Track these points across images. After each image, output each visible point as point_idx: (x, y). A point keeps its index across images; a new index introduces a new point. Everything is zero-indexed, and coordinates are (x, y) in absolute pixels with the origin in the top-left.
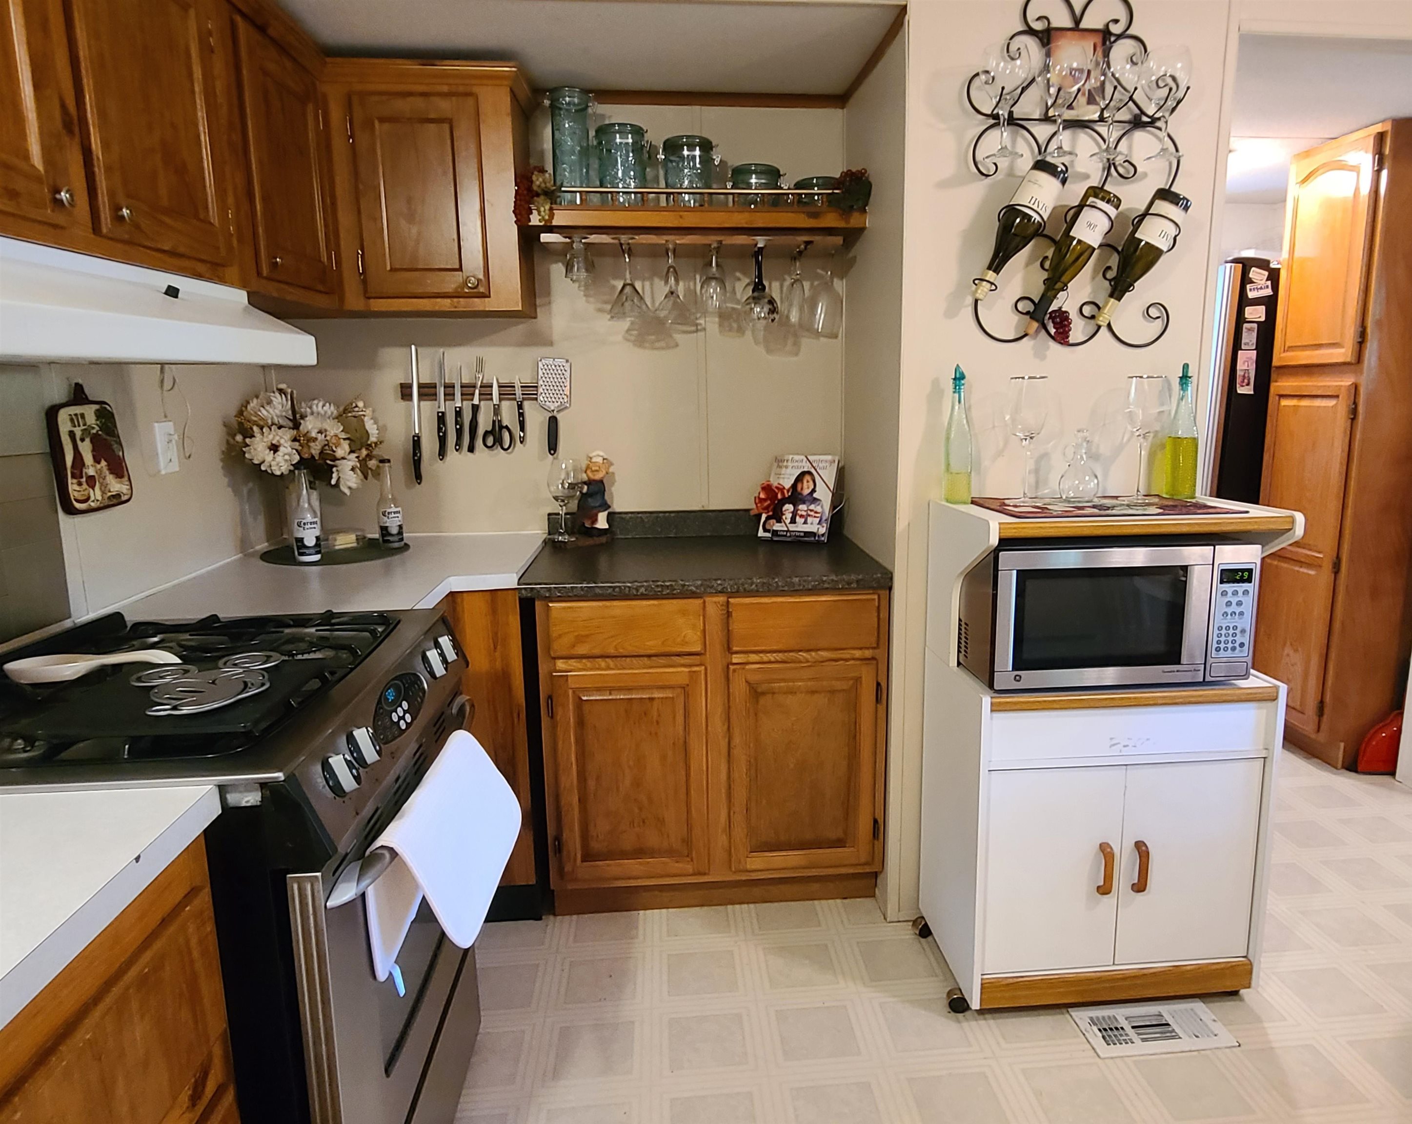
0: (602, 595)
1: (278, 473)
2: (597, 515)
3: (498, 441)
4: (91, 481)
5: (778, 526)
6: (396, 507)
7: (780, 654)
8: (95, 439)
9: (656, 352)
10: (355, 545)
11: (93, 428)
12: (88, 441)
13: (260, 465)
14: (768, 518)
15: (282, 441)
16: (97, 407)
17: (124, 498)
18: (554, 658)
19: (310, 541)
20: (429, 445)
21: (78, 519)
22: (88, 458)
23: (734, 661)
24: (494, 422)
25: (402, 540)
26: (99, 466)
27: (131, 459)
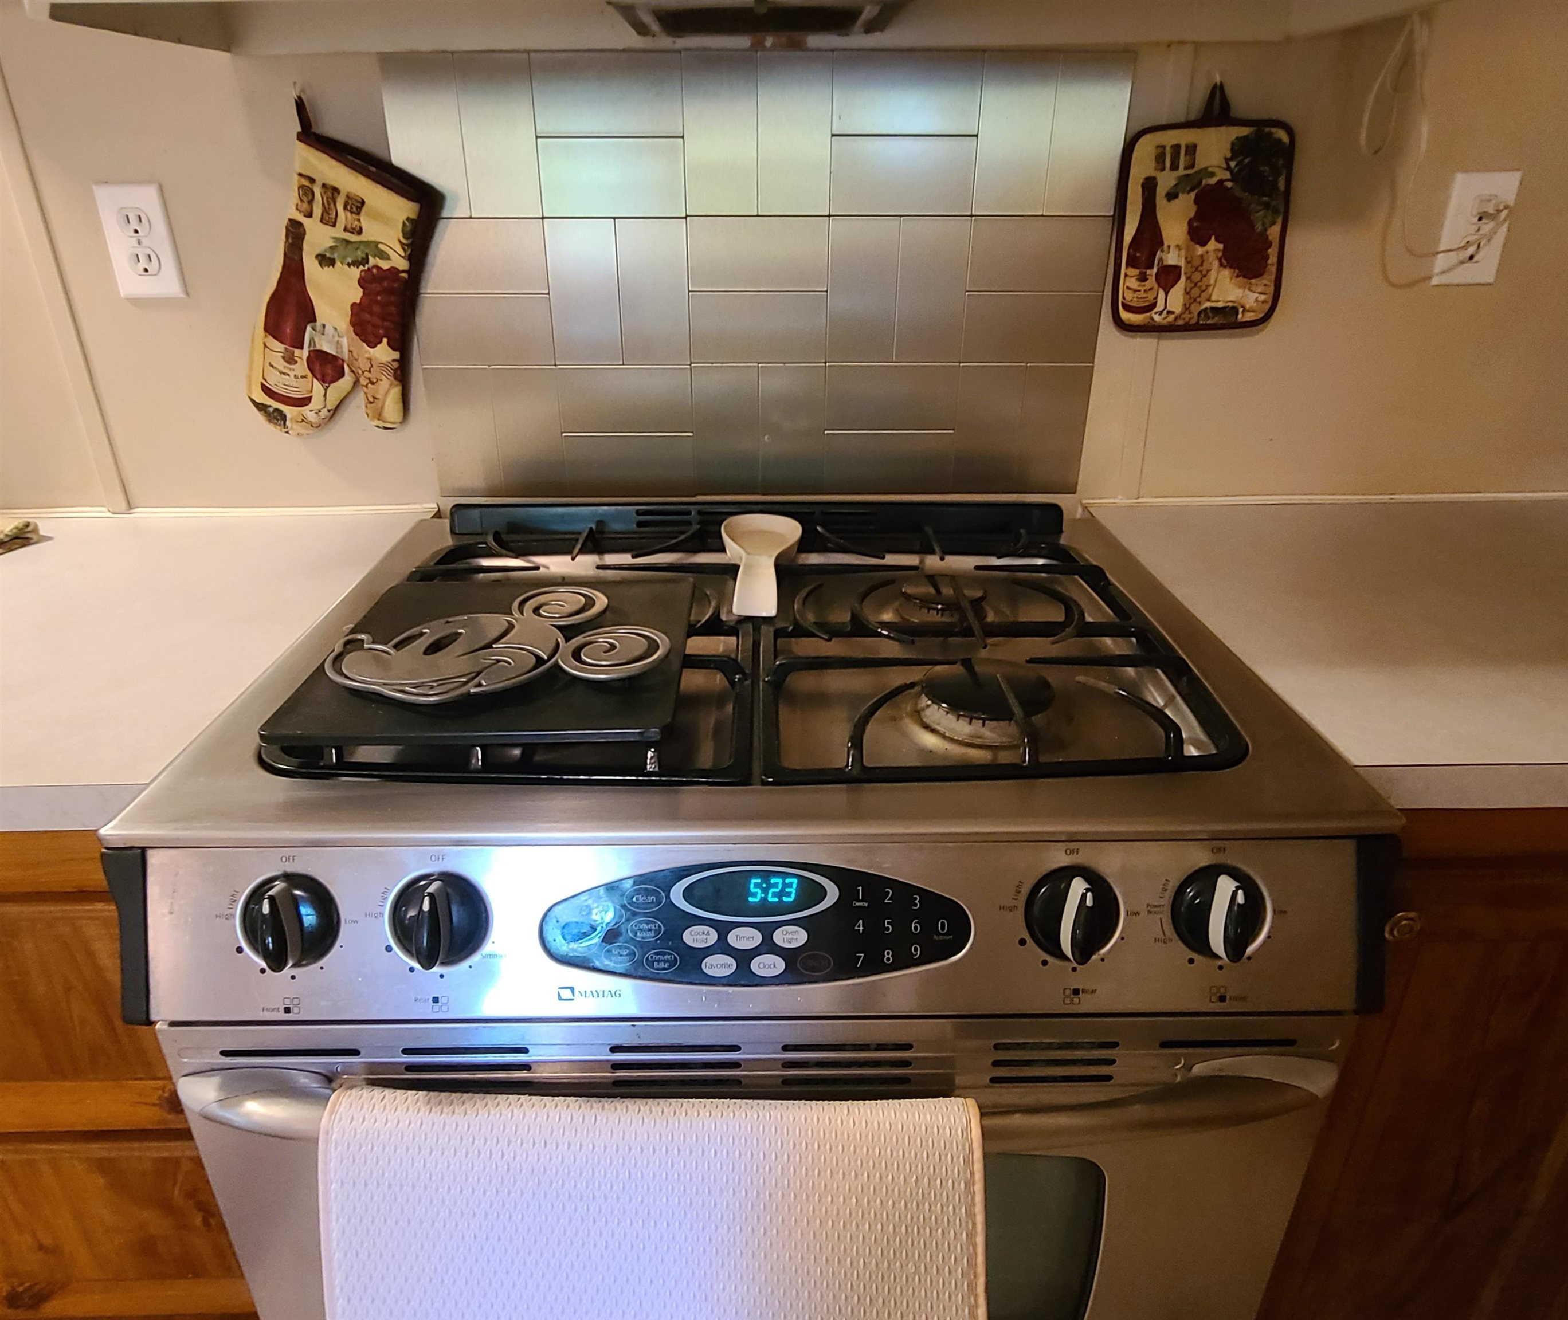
4: (1169, 276)
8: (1208, 197)
11: (1212, 175)
12: (1183, 200)
16: (1244, 131)
17: (1247, 317)
22: (1174, 232)
26: (1200, 250)
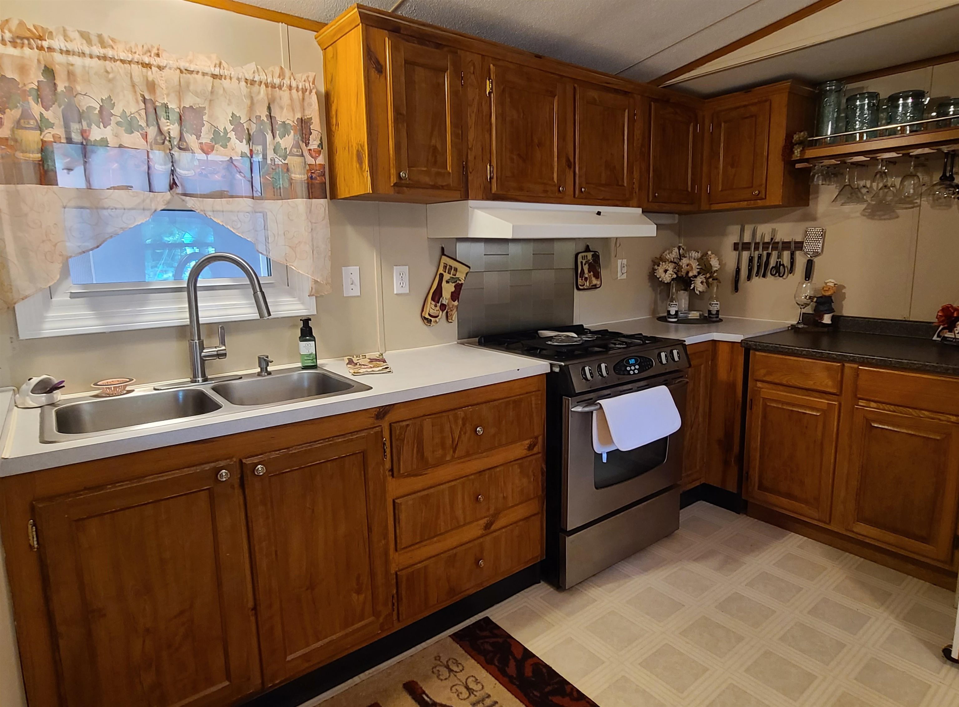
0: (782, 352)
1: (666, 282)
2: (823, 316)
3: (778, 271)
4: (586, 279)
5: (949, 335)
6: (717, 301)
7: (892, 407)
8: (590, 265)
9: (883, 222)
10: (698, 318)
11: (590, 260)
12: (587, 265)
13: (659, 278)
14: (943, 329)
15: (669, 269)
16: (593, 253)
17: (598, 286)
18: (757, 380)
19: (673, 312)
20: (744, 272)
21: (581, 292)
22: (586, 271)
23: (860, 404)
24: (777, 262)
25: (718, 317)
26: (590, 274)
27: (603, 273)
